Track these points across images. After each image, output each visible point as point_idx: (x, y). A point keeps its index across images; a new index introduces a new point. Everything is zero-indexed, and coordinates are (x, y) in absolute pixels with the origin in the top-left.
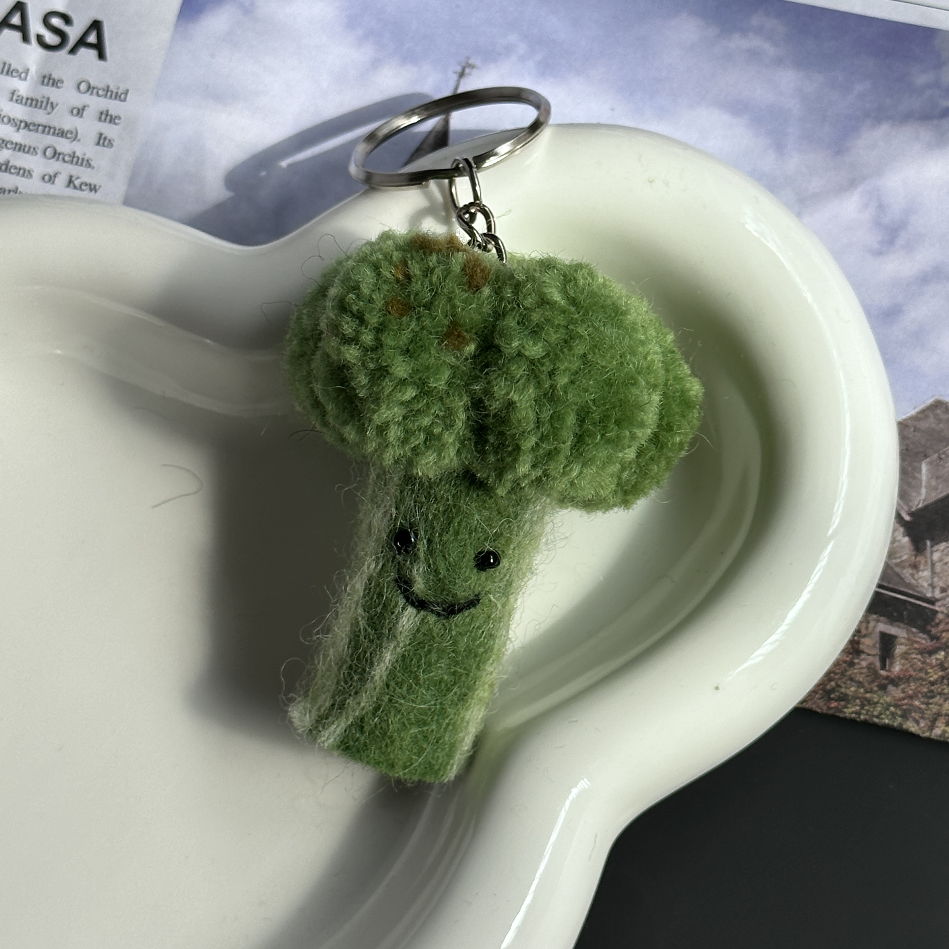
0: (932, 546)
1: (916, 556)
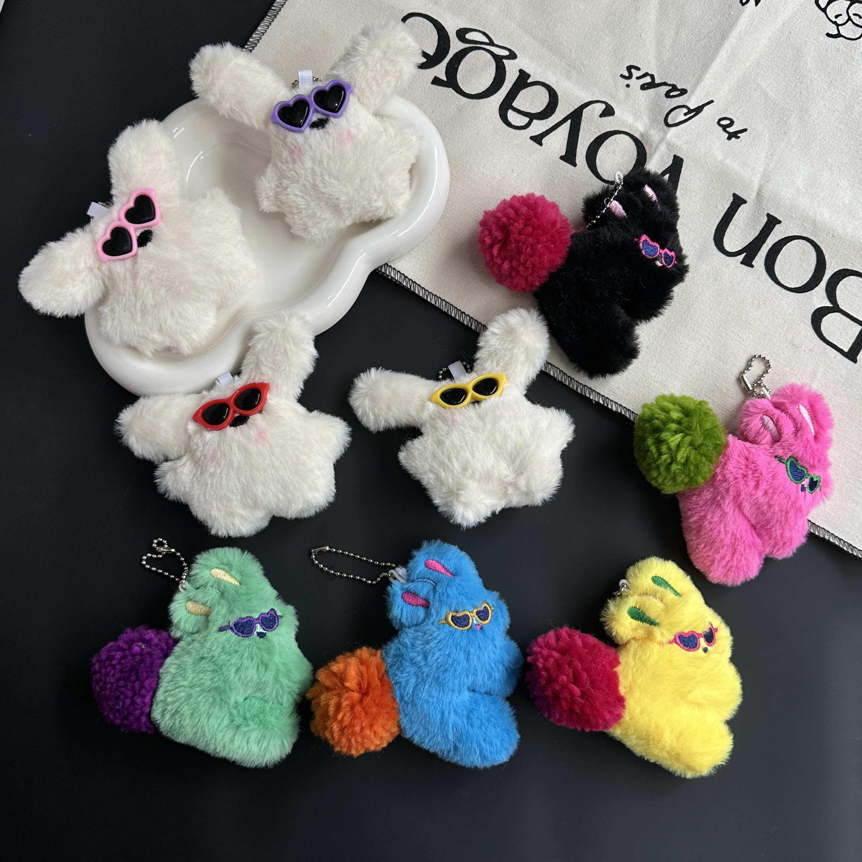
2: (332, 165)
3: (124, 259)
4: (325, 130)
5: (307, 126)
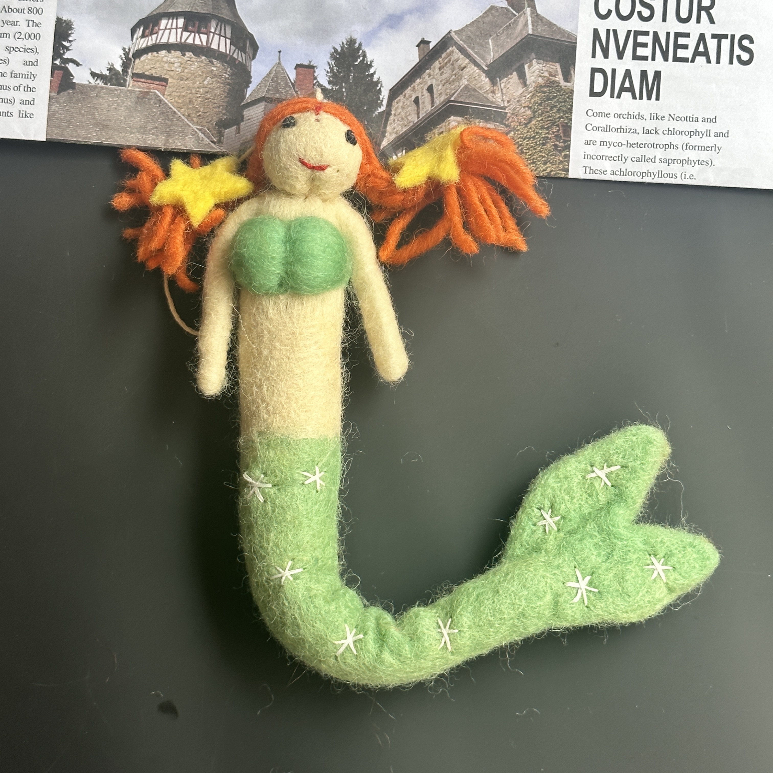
0: (500, 81)
1: (493, 87)
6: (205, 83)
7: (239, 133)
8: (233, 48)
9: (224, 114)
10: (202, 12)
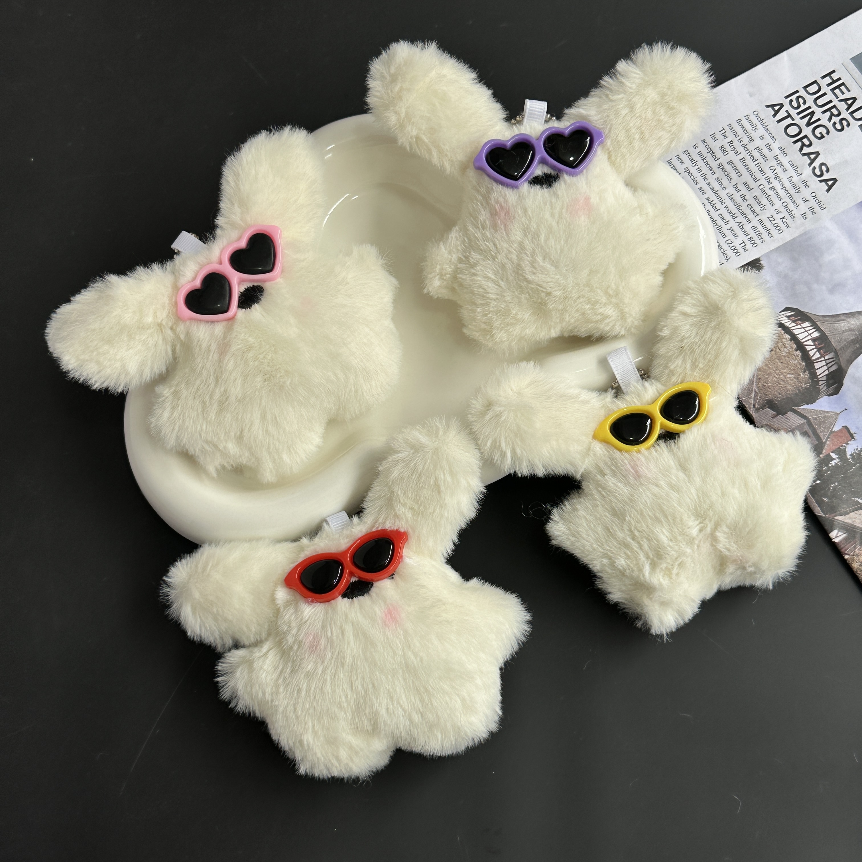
2: (552, 242)
3: (213, 322)
4: (551, 190)
5: (526, 180)
6: (789, 376)
7: (773, 418)
8: (825, 378)
9: (778, 401)
10: (833, 344)
